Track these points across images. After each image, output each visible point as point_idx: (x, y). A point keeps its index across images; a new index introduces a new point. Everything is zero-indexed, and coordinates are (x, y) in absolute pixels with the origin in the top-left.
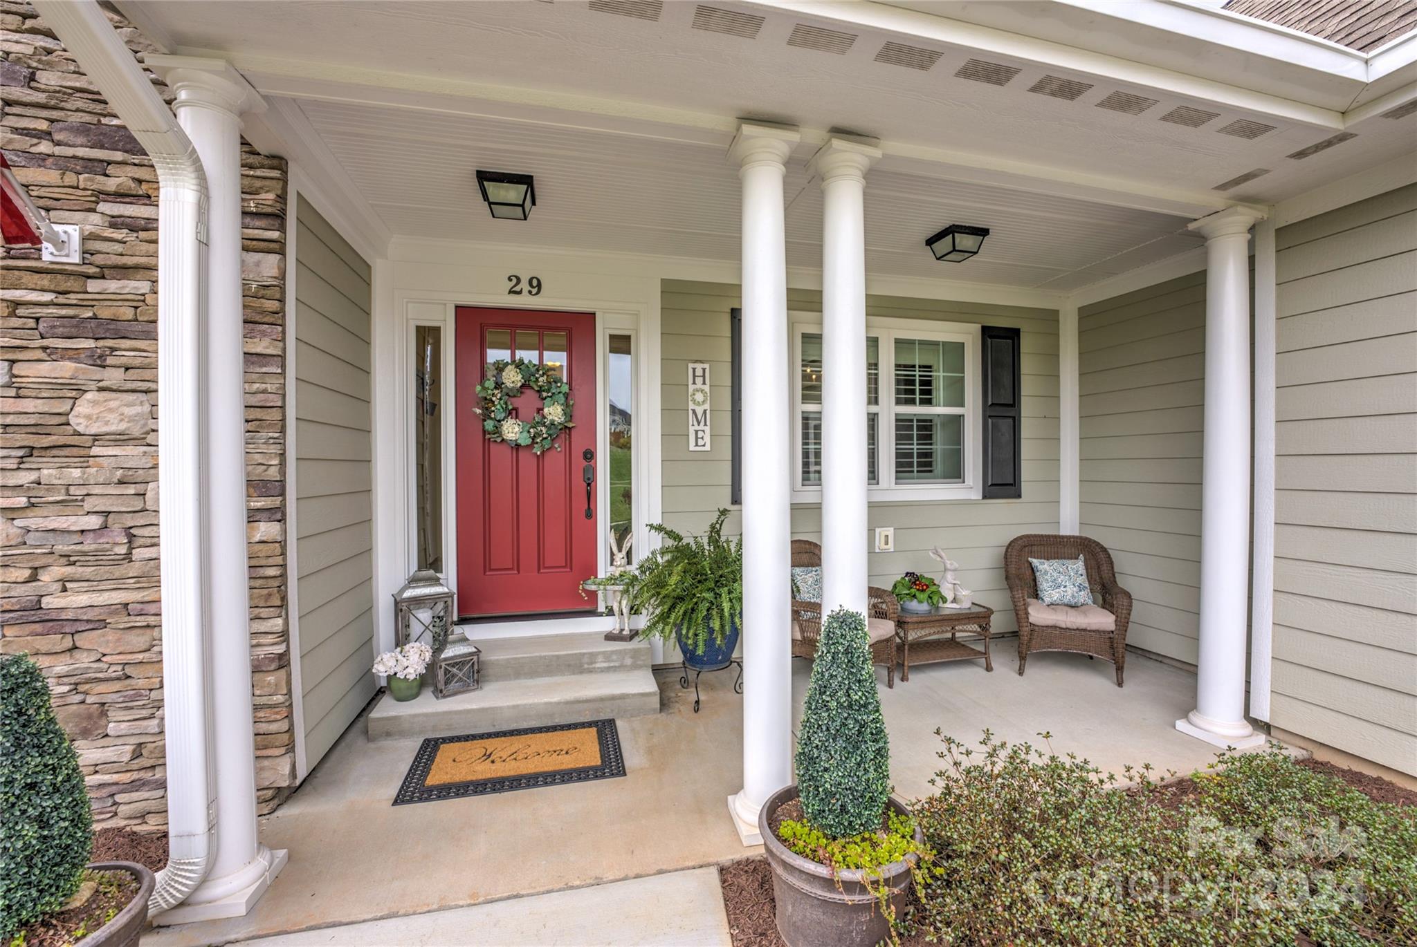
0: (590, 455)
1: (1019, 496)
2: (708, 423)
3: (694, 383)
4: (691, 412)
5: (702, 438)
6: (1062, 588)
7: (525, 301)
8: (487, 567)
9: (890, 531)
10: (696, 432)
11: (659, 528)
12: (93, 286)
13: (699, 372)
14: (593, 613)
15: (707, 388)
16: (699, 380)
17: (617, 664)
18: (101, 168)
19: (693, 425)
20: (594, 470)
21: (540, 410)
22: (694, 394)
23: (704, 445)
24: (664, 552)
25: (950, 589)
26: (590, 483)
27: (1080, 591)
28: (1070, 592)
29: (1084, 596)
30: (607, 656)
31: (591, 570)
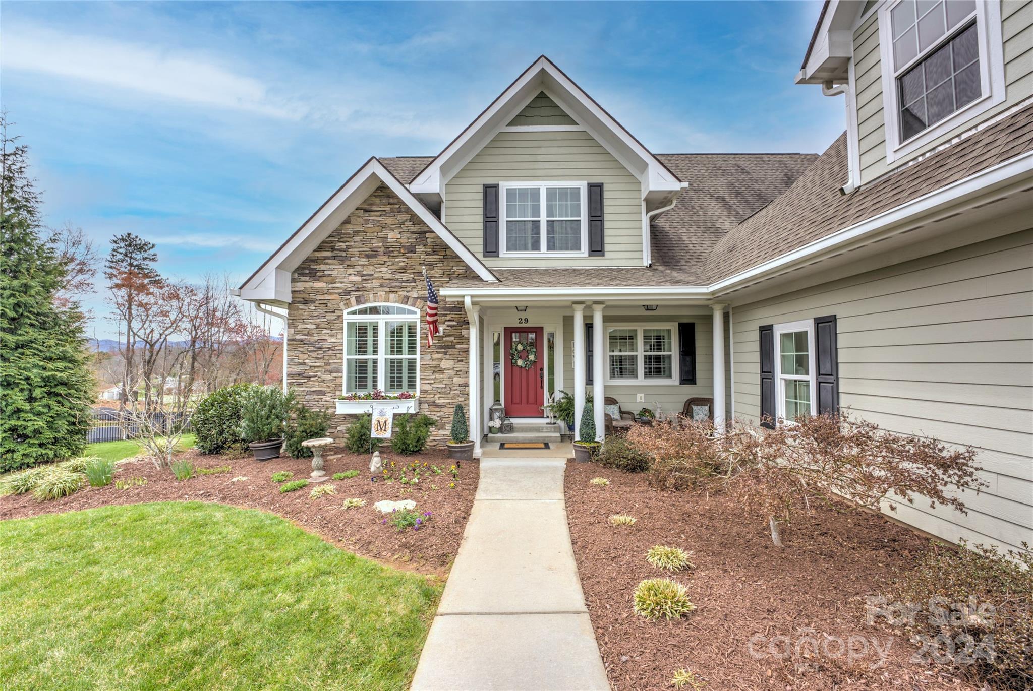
0: (542, 370)
1: (695, 384)
7: (523, 325)
8: (512, 402)
9: (642, 395)
11: (562, 392)
12: (444, 339)
14: (543, 417)
17: (549, 430)
18: (445, 315)
20: (543, 374)
21: (527, 356)
24: (563, 398)
25: (658, 414)
26: (542, 378)
30: (547, 428)
31: (543, 404)
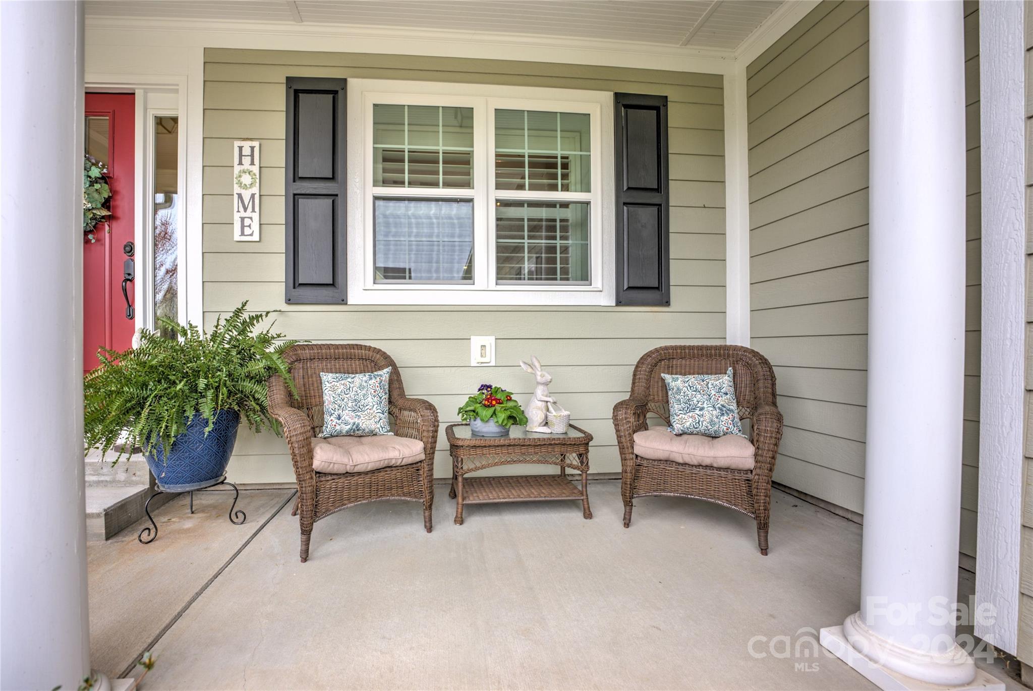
0: (129, 249)
1: (667, 303)
2: (257, 209)
3: (240, 163)
4: (236, 197)
5: (249, 226)
6: (697, 412)
9: (489, 341)
10: (243, 219)
13: (246, 151)
15: (255, 169)
16: (246, 161)
17: (108, 478)
19: (238, 211)
20: (134, 265)
22: (240, 176)
23: (251, 235)
25: (539, 409)
26: (131, 279)
27: (723, 414)
28: (707, 417)
29: (725, 422)
